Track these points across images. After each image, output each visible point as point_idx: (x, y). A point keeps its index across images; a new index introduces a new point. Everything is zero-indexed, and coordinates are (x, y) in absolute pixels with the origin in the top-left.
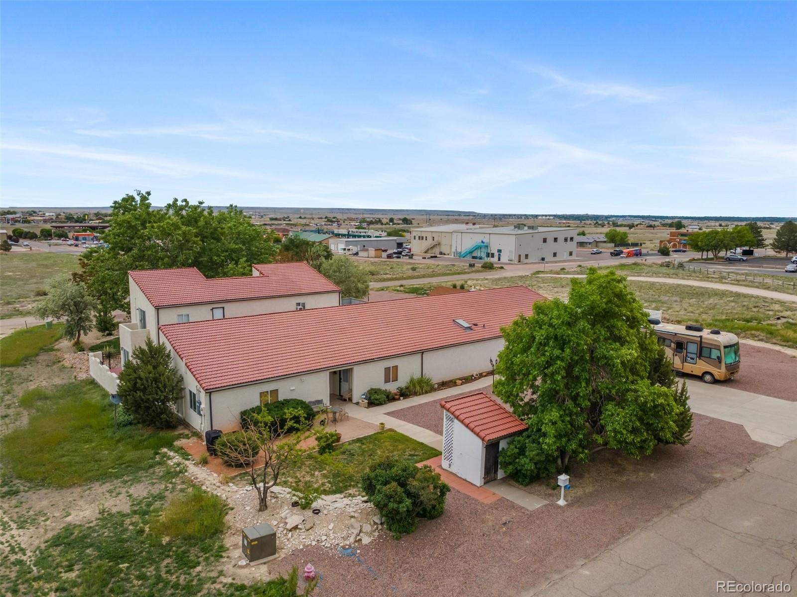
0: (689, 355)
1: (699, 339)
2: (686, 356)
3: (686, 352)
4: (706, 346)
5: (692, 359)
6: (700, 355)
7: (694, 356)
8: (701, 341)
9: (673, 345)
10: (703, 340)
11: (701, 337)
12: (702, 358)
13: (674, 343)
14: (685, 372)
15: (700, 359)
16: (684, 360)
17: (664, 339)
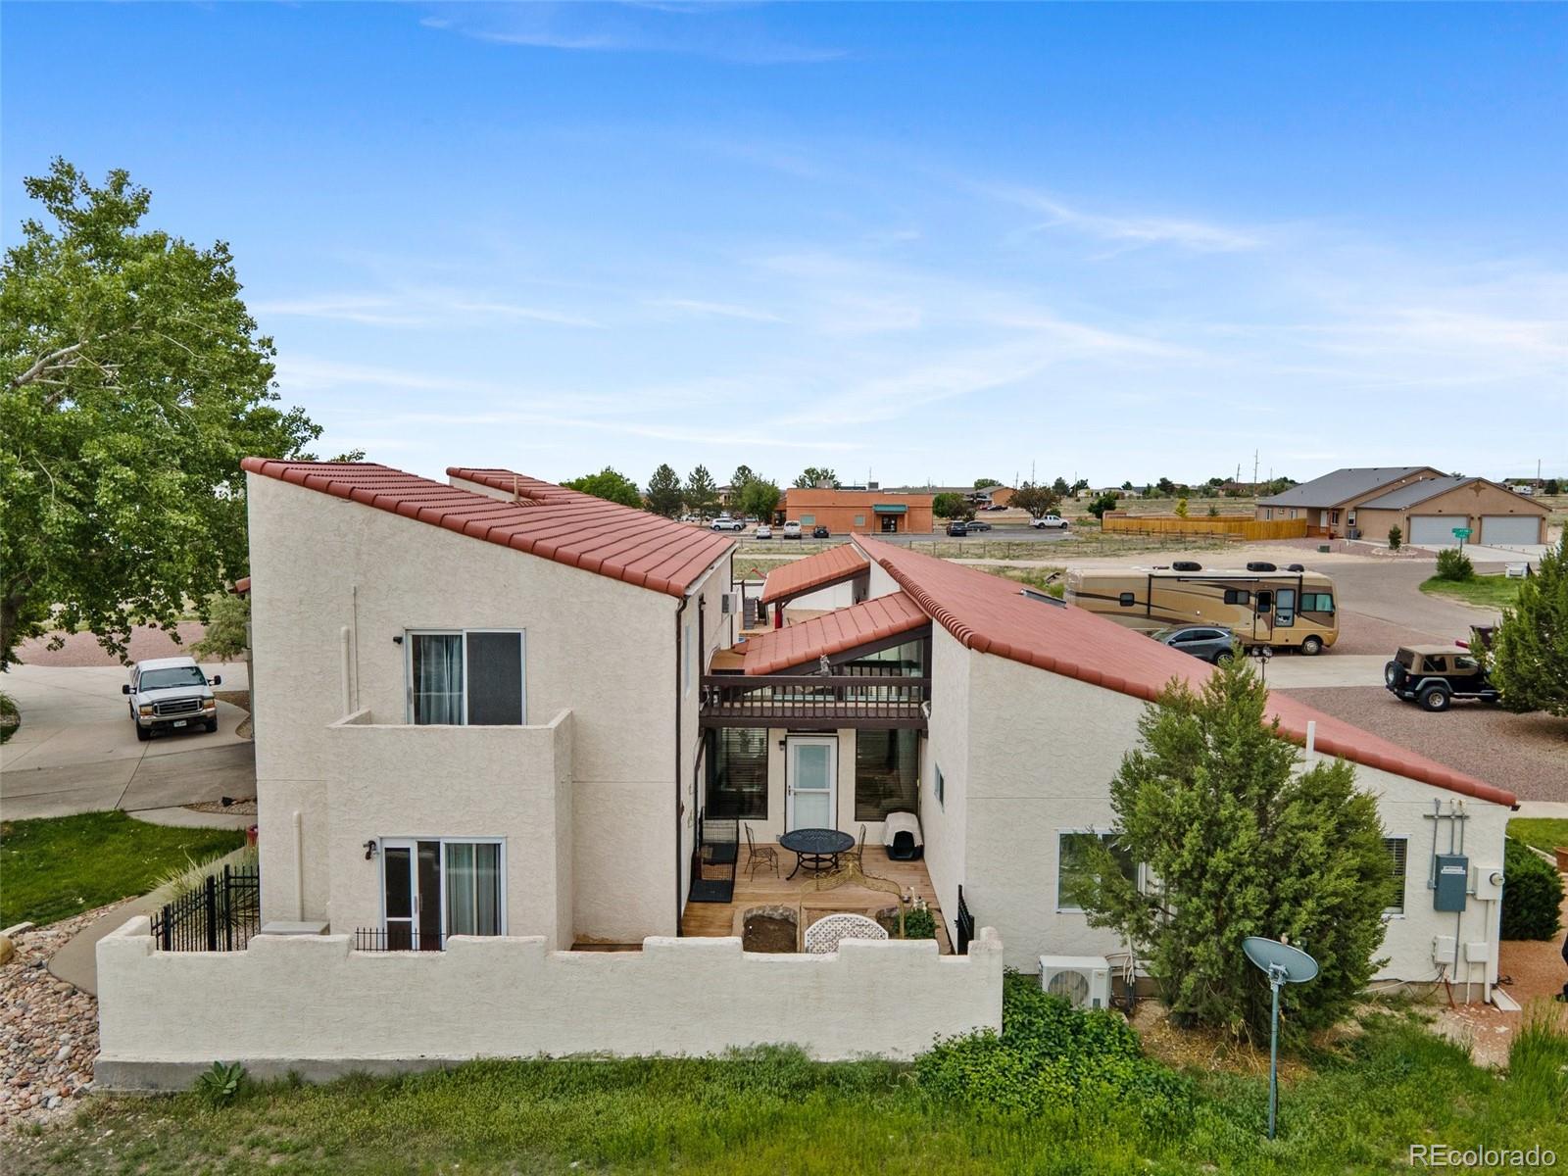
0: (1280, 612)
1: (1296, 582)
2: (1276, 614)
3: (1277, 608)
4: (1308, 591)
5: (1285, 618)
6: (1298, 609)
7: (1289, 613)
8: (1301, 585)
9: (1253, 600)
10: (1304, 583)
11: (1301, 578)
12: (1302, 614)
13: (1256, 596)
14: (1276, 643)
15: (1300, 616)
16: (1272, 624)
17: (1236, 592)
